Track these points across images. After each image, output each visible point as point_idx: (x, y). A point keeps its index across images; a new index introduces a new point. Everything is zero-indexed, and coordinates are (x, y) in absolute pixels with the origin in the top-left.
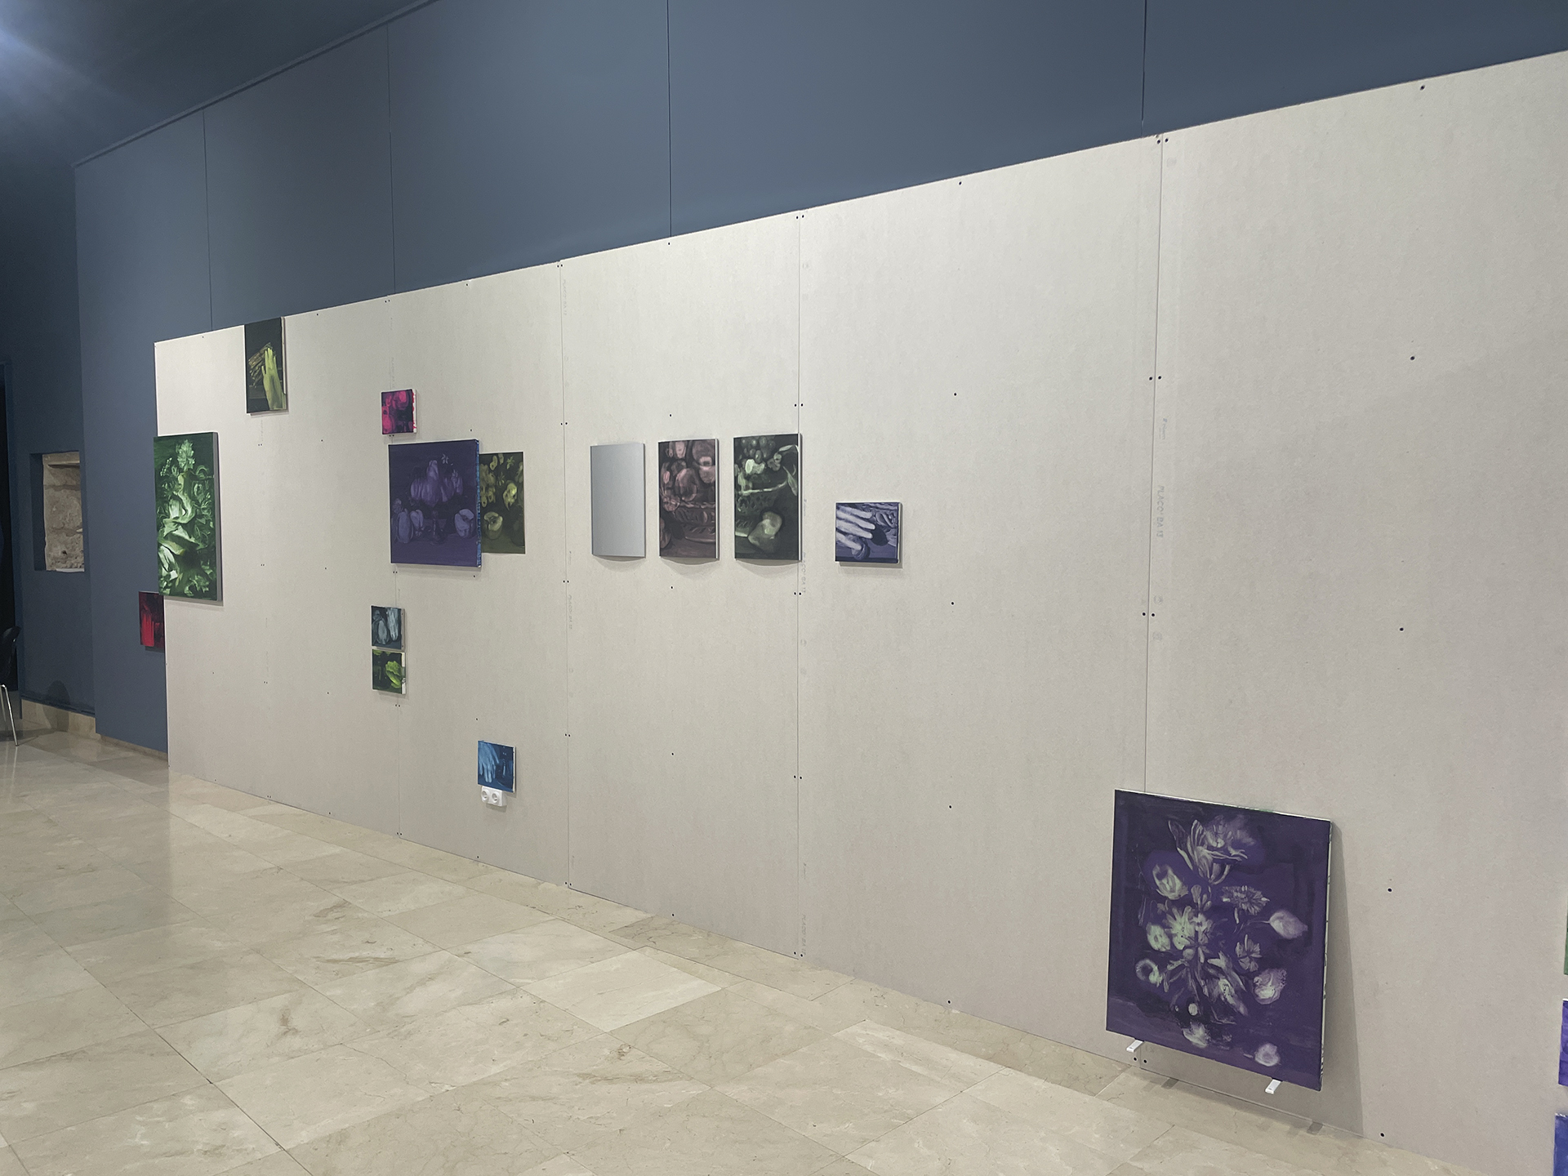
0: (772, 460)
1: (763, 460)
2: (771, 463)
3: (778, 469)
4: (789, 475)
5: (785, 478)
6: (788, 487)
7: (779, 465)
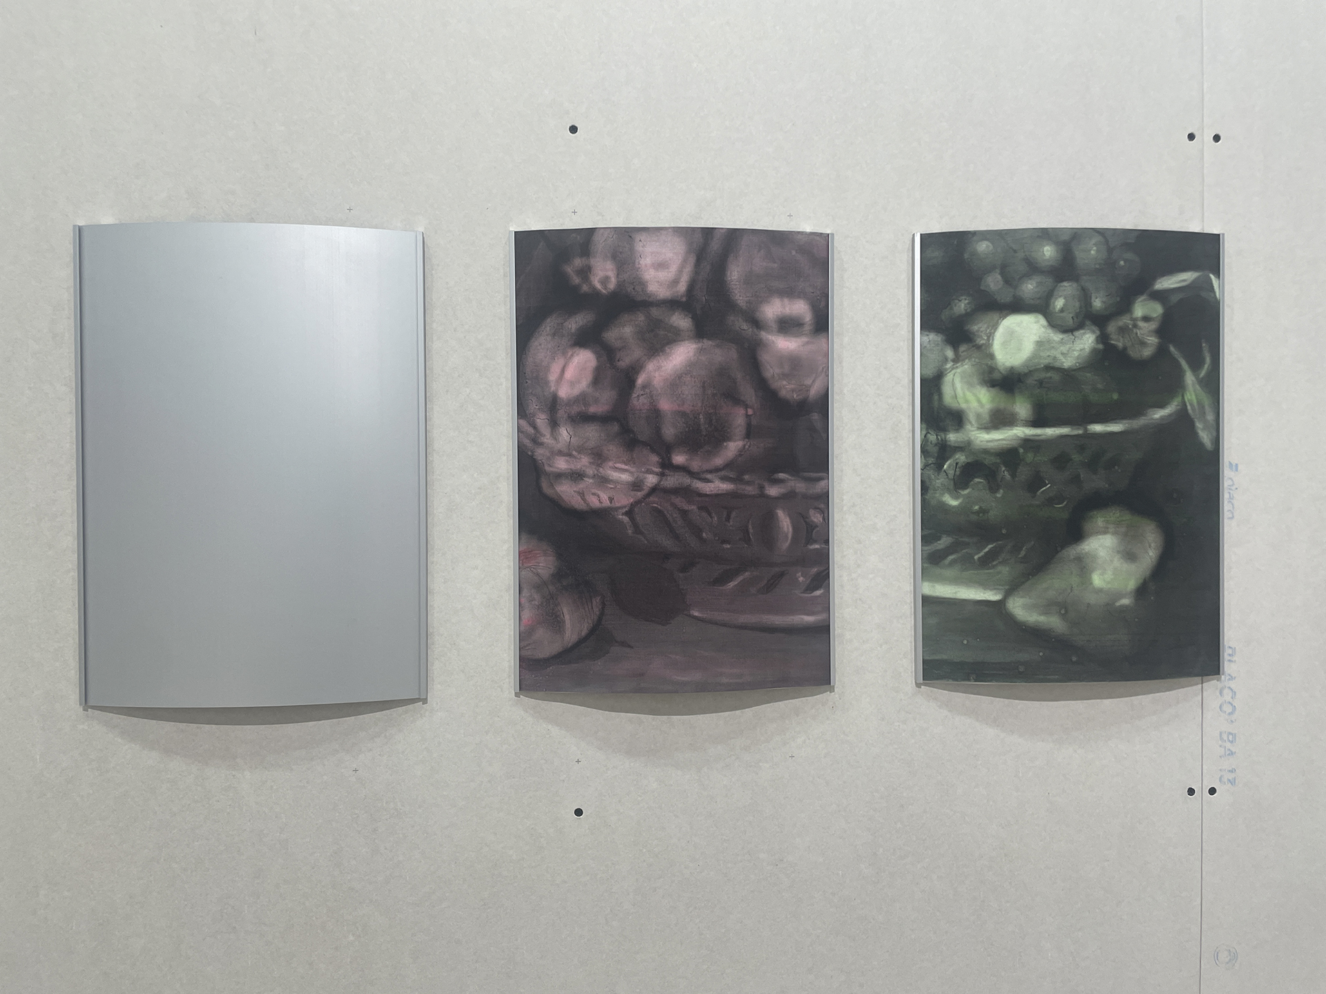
0: (1125, 320)
1: (1087, 318)
2: (1123, 330)
3: (1147, 352)
4: (1189, 378)
5: (1174, 386)
6: (1184, 420)
7: (1153, 340)
